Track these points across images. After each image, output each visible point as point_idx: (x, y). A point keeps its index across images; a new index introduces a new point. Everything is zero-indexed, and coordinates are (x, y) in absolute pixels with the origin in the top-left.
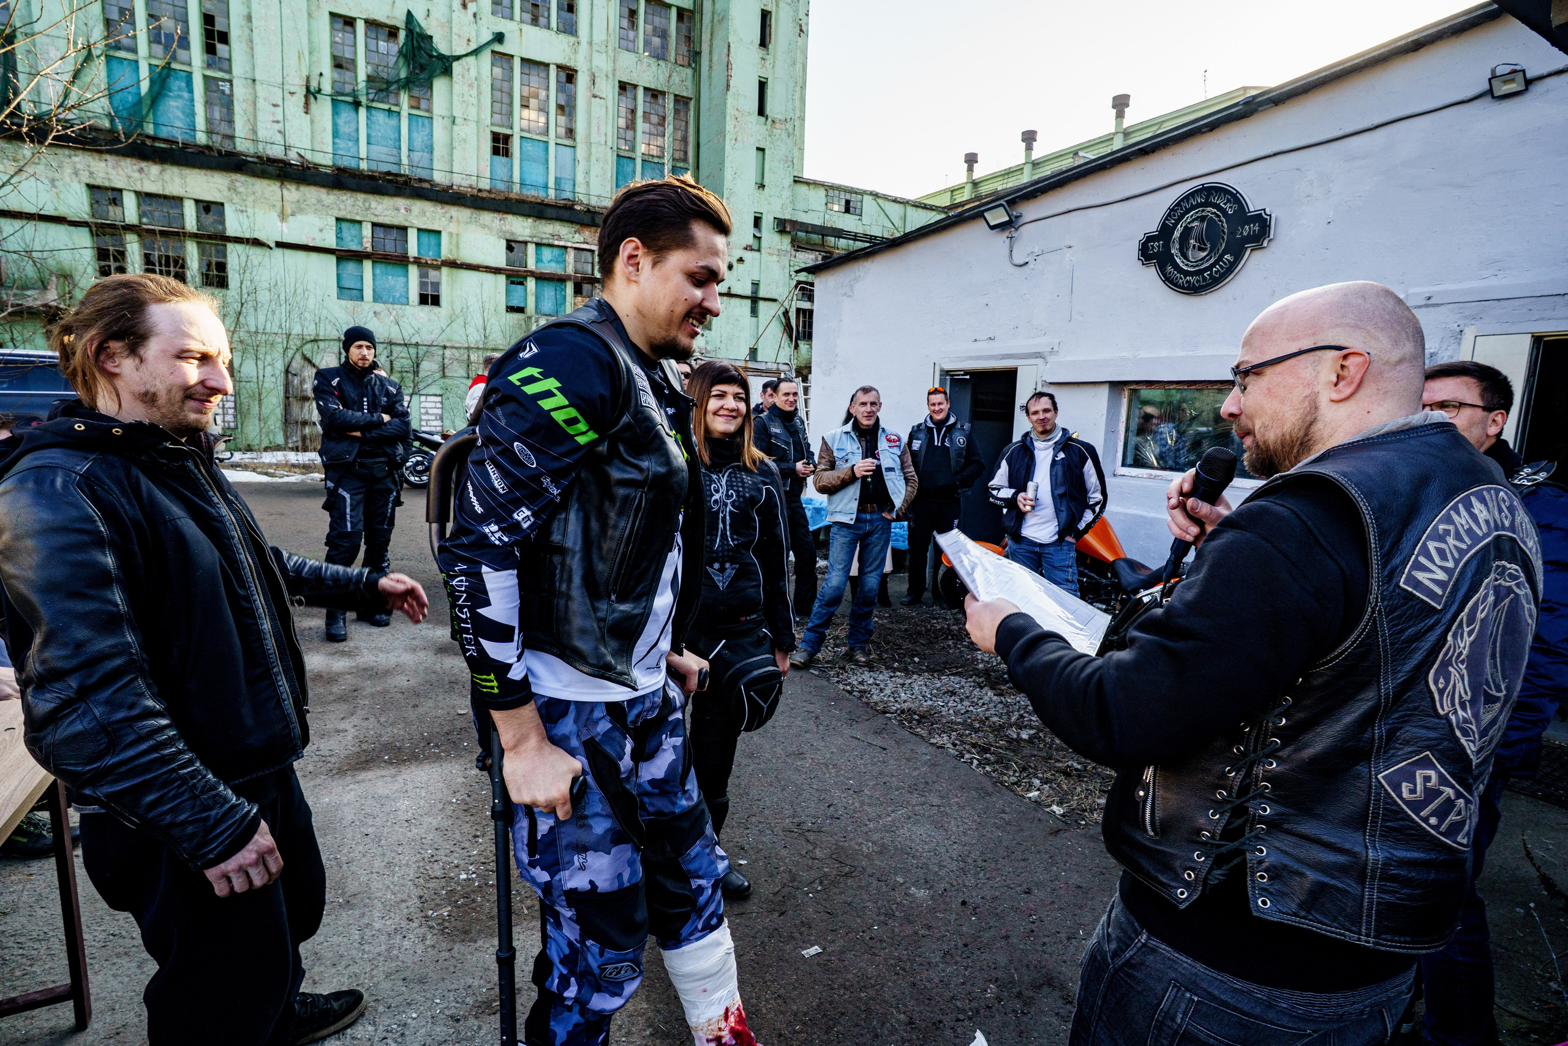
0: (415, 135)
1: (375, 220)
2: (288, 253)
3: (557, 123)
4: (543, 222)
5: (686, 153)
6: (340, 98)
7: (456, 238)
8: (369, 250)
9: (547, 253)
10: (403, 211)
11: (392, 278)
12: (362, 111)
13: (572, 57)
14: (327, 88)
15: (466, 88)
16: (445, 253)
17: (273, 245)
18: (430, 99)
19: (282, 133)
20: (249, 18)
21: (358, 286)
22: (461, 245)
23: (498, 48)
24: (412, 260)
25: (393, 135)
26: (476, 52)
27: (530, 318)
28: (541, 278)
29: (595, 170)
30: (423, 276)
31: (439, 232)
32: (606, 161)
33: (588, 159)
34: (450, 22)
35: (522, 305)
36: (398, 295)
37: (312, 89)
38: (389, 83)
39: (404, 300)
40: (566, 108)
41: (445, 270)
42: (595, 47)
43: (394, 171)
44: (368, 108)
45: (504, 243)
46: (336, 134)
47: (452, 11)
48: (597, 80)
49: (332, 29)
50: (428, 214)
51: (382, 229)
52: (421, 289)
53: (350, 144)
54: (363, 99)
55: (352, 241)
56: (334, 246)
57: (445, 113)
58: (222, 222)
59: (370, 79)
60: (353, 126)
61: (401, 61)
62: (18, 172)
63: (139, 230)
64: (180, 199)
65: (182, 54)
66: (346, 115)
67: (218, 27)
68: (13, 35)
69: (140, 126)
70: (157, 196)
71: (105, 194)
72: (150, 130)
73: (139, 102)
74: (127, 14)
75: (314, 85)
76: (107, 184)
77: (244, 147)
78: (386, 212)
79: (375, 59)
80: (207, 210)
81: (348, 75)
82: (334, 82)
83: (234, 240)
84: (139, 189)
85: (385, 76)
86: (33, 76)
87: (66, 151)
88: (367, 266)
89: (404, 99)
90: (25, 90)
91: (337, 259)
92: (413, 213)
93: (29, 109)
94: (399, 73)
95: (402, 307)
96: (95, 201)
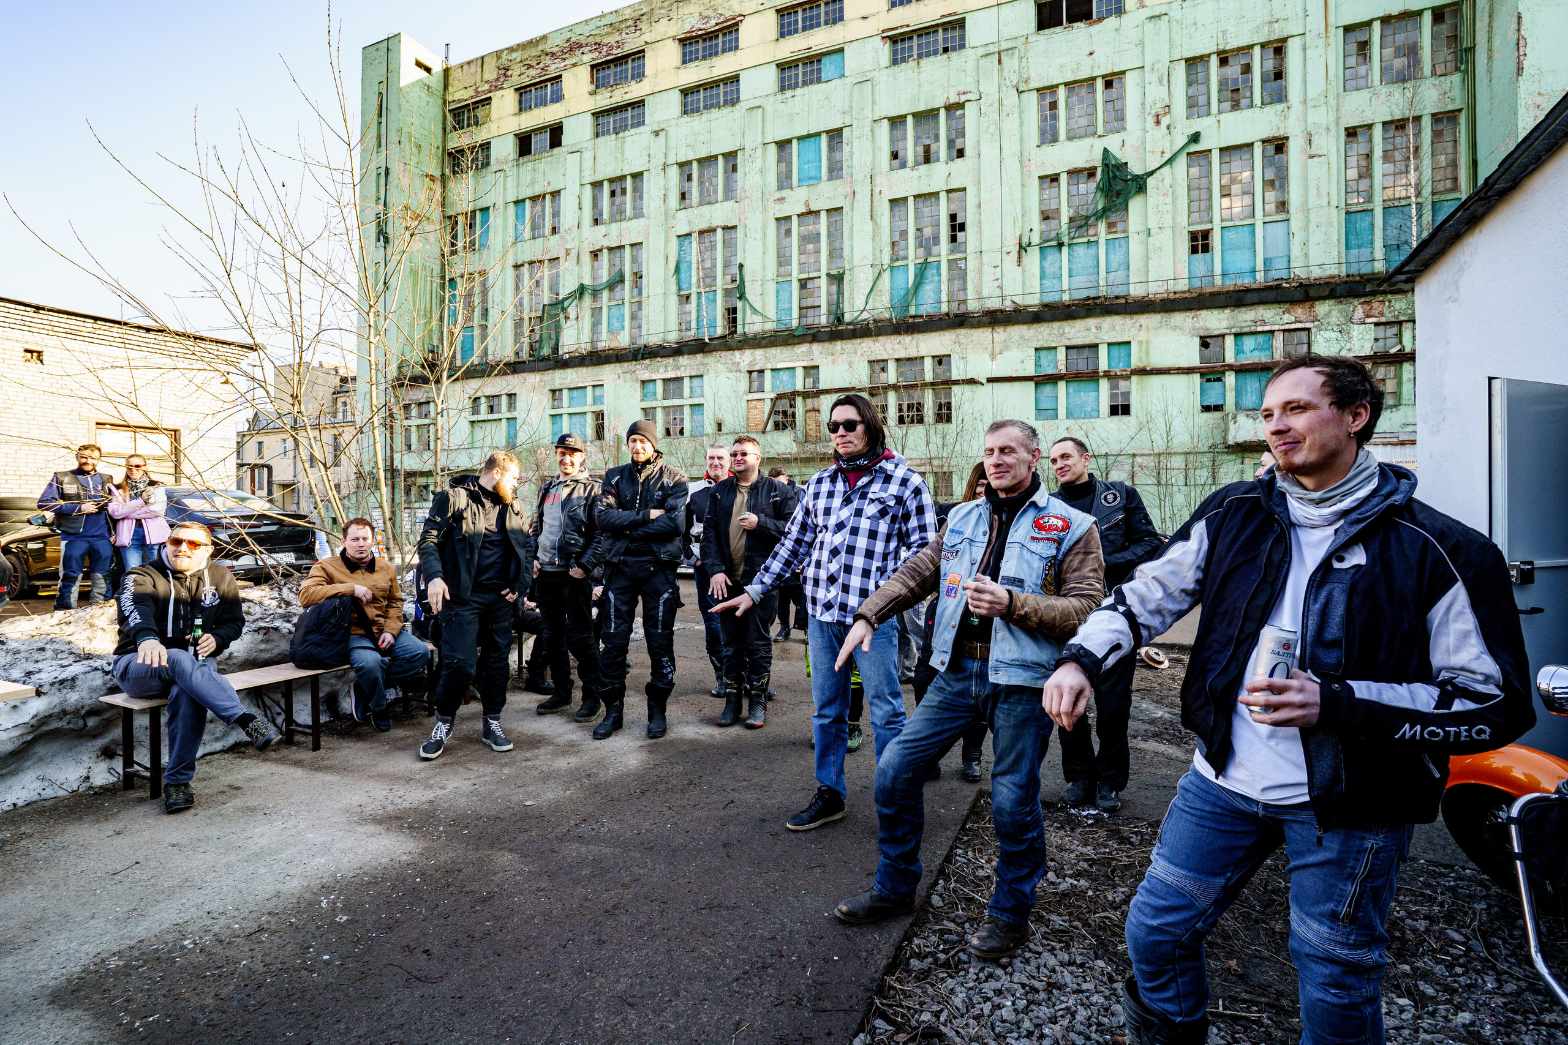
0: (1112, 257)
1: (1069, 343)
2: (996, 385)
3: (1264, 200)
4: (1243, 309)
5: (1455, 180)
6: (1046, 245)
7: (1146, 345)
8: (1064, 371)
9: (1249, 343)
10: (1094, 330)
11: (1083, 394)
12: (1065, 250)
13: (1282, 125)
14: (1036, 240)
15: (1161, 198)
16: (1135, 363)
17: (984, 381)
18: (1125, 221)
19: (1000, 287)
20: (979, 206)
21: (1053, 406)
22: (1151, 352)
23: (1194, 148)
24: (1101, 374)
25: (1091, 263)
26: (1170, 161)
27: (1227, 415)
28: (1241, 370)
29: (1316, 237)
30: (1114, 387)
31: (1129, 343)
32: (1331, 224)
33: (1306, 229)
34: (1144, 143)
35: (1220, 402)
36: (1089, 409)
37: (1024, 245)
38: (1087, 218)
39: (1095, 414)
40: (1278, 181)
41: (1135, 379)
42: (1309, 104)
43: (1093, 295)
44: (1070, 245)
45: (1197, 341)
46: (1043, 276)
47: (1145, 131)
48: (1314, 139)
49: (1041, 189)
50: (1117, 328)
51: (1075, 350)
52: (1111, 400)
53: (1055, 281)
54: (1065, 240)
55: (1049, 366)
56: (1033, 374)
57: (1140, 228)
58: (950, 370)
59: (1071, 220)
60: (1057, 265)
61: (1099, 194)
62: (834, 362)
63: (895, 387)
64: (923, 358)
65: (935, 250)
66: (1053, 255)
67: (959, 221)
68: (844, 273)
69: (907, 310)
70: (909, 359)
71: (878, 365)
72: (912, 311)
73: (907, 293)
74: (904, 234)
75: (1025, 241)
76: (880, 358)
77: (973, 306)
78: (1079, 335)
79: (1076, 201)
80: (940, 363)
81: (1053, 223)
82: (1042, 233)
83: (956, 383)
84: (897, 357)
85: (1084, 213)
86: (851, 295)
87: (859, 340)
88: (1062, 385)
89: (1102, 226)
90: (847, 308)
91: (1036, 384)
92: (1103, 330)
93: (848, 318)
94: (1096, 206)
95: (1092, 420)
96: (873, 371)
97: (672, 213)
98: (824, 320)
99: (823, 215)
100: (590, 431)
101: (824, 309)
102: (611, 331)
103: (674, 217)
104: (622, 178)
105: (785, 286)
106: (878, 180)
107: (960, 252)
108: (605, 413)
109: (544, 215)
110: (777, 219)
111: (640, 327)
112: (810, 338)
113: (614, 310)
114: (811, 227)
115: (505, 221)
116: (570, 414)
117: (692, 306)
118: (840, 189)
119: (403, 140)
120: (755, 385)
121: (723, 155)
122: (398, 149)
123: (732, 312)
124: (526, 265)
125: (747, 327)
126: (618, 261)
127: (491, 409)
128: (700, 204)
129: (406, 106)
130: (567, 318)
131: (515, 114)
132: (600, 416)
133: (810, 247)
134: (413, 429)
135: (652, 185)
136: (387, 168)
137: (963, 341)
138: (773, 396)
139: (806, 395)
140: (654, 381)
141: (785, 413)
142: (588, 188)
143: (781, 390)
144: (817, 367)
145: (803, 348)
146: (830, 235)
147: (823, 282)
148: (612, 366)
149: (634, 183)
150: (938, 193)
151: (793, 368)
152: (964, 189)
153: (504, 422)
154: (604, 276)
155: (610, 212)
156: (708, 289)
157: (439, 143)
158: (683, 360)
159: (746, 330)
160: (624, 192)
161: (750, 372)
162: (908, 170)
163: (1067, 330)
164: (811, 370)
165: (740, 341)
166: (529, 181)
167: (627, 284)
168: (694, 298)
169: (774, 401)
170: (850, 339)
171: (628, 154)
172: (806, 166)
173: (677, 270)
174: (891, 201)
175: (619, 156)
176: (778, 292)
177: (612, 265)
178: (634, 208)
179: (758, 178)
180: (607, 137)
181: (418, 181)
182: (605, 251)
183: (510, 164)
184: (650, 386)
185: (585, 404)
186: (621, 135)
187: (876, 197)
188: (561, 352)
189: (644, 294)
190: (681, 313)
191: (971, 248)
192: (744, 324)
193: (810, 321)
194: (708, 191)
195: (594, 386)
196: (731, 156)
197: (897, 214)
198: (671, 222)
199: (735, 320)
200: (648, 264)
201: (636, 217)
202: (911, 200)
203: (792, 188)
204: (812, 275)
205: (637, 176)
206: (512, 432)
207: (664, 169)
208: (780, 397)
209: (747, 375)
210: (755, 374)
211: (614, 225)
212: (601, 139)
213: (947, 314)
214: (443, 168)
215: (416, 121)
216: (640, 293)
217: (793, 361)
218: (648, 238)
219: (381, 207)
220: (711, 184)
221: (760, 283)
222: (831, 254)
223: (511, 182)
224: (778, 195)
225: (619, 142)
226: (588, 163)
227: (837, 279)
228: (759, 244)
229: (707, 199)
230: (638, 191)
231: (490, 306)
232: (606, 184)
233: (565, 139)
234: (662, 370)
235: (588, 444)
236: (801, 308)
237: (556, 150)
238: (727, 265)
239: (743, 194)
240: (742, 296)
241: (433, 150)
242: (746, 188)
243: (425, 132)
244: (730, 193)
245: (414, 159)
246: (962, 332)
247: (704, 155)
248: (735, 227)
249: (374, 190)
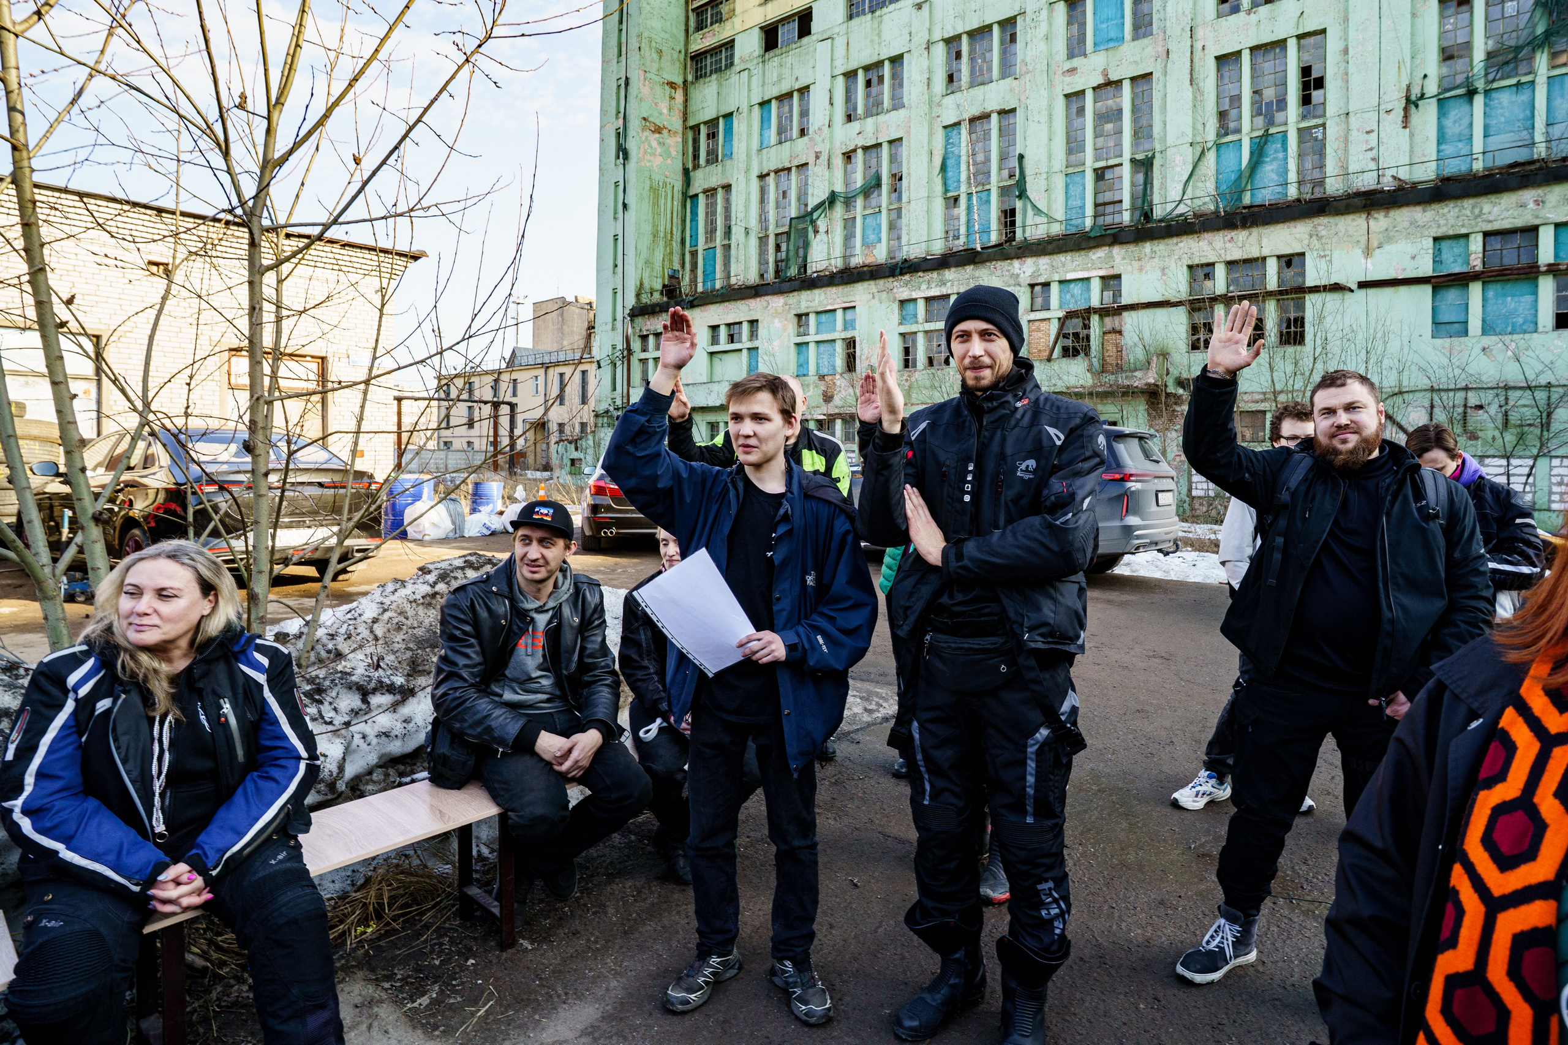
0: (1557, 102)
1: (1489, 227)
2: (1372, 292)
6: (1448, 95)
8: (1479, 267)
10: (1531, 205)
11: (1512, 299)
12: (1479, 100)
14: (1432, 88)
17: (1354, 287)
19: (1375, 160)
20: (1346, 51)
21: (1462, 319)
24: (1542, 269)
25: (1521, 113)
30: (1563, 287)
36: (1520, 320)
37: (1413, 98)
38: (1518, 49)
39: (1530, 328)
43: (1521, 160)
44: (1487, 92)
46: (1441, 139)
49: (1442, 16)
51: (1499, 238)
52: (1558, 307)
53: (1460, 145)
54: (1480, 85)
55: (1455, 261)
56: (1430, 273)
58: (1303, 274)
59: (1490, 55)
60: (1465, 122)
61: (1538, 13)
62: (1141, 269)
63: (1227, 300)
64: (1264, 259)
65: (1279, 117)
66: (1457, 111)
67: (1315, 74)
68: (1153, 157)
69: (1240, 199)
70: (1247, 261)
71: (1201, 271)
72: (1247, 200)
73: (1240, 177)
74: (1236, 100)
75: (1416, 92)
76: (1204, 261)
77: (1334, 186)
78: (1506, 214)
79: (1500, 27)
80: (1289, 264)
81: (1460, 64)
82: (1441, 79)
83: (1315, 289)
84: (1229, 259)
85: (1513, 43)
86: (1163, 186)
87: (1175, 240)
88: (1476, 290)
89: (1542, 61)
90: (1156, 199)
91: (1434, 288)
92: (1548, 205)
93: (1158, 213)
94: (1534, 31)
95: (1527, 336)
96: (1193, 280)
97: (937, 99)
98: (1126, 218)
99: (1127, 86)
100: (840, 362)
101: (1127, 204)
102: (866, 245)
103: (939, 105)
104: (879, 64)
105: (1077, 178)
106: (1200, 33)
107: (1315, 117)
108: (857, 339)
109: (791, 116)
110: (1067, 96)
111: (899, 238)
112: (1109, 240)
113: (869, 220)
114: (1110, 102)
115: (750, 126)
116: (817, 342)
117: (961, 210)
118: (1149, 49)
119: (643, 45)
120: (1039, 301)
121: (999, 23)
122: (638, 56)
123: (1009, 215)
124: (772, 174)
125: (1028, 229)
126: (874, 162)
127: (731, 339)
128: (972, 86)
129: (647, 9)
130: (816, 232)
131: (760, 5)
132: (851, 343)
133: (1109, 127)
134: (651, 363)
135: (914, 71)
136: (627, 78)
137: (1324, 233)
138: (1061, 314)
139: (1104, 312)
140: (915, 300)
141: (1076, 335)
142: (841, 80)
143: (1073, 307)
144: (1118, 277)
145: (1101, 253)
146: (1135, 110)
147: (1126, 170)
148: (866, 284)
149: (893, 68)
150: (1285, 40)
151: (1088, 279)
152: (1323, 31)
153: (745, 352)
154: (859, 180)
155: (866, 106)
156: (980, 188)
157: (681, 47)
158: (950, 274)
159: (1027, 235)
160: (881, 79)
161: (1032, 286)
162: (1242, 14)
163: (1487, 208)
164: (1111, 281)
165: (1019, 248)
166: (775, 79)
167: (885, 188)
168: (963, 201)
169: (1062, 321)
170: (1163, 237)
171: (886, 35)
172: (1104, 26)
173: (944, 168)
174: (1218, 58)
175: (876, 38)
176: (1067, 186)
177: (867, 167)
178: (893, 98)
179: (1043, 46)
180: (862, 18)
181: (658, 90)
182: (860, 151)
183: (755, 62)
184: (910, 307)
185: (835, 330)
186: (878, 13)
187: (1198, 54)
188: (809, 272)
189: (905, 199)
190: (949, 219)
191: (1331, 110)
192: (1024, 227)
193: (1109, 220)
194: (981, 69)
195: (845, 309)
196: (1008, 24)
197: (1226, 74)
198: (936, 111)
199: (1013, 223)
200: (908, 162)
201: (895, 108)
202: (1246, 56)
203: (1085, 55)
204: (1111, 162)
205: (897, 60)
206: (754, 363)
207: (928, 48)
208: (1070, 315)
209: (1029, 289)
210: (1038, 289)
211: (870, 120)
212: (855, 21)
213: (1299, 200)
214: (685, 74)
215: (656, 24)
216: (900, 199)
217: (1088, 269)
218: (909, 133)
219: (621, 121)
220: (984, 61)
221: (1044, 176)
222: (1136, 134)
223: (756, 81)
224: (1068, 65)
225: (876, 22)
226: (840, 51)
227: (1144, 166)
228: (1044, 128)
229: (980, 79)
230: (897, 78)
231: (733, 223)
232: (860, 73)
233: (815, 26)
234: (924, 286)
235: (838, 376)
236: (1096, 205)
237: (805, 40)
238: (1003, 158)
239: (1024, 69)
240: (1023, 194)
241: (676, 55)
242: (1028, 60)
243: (667, 36)
244: (1007, 69)
245: (656, 66)
246: (1323, 220)
247: (975, 26)
248: (1013, 110)
249: (614, 103)
